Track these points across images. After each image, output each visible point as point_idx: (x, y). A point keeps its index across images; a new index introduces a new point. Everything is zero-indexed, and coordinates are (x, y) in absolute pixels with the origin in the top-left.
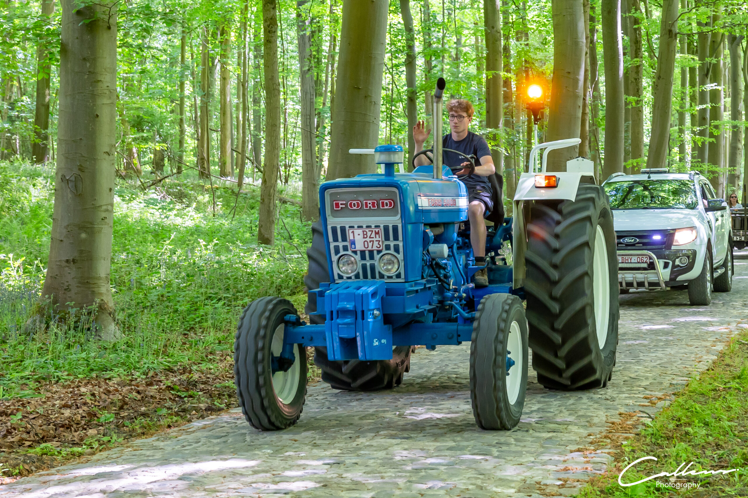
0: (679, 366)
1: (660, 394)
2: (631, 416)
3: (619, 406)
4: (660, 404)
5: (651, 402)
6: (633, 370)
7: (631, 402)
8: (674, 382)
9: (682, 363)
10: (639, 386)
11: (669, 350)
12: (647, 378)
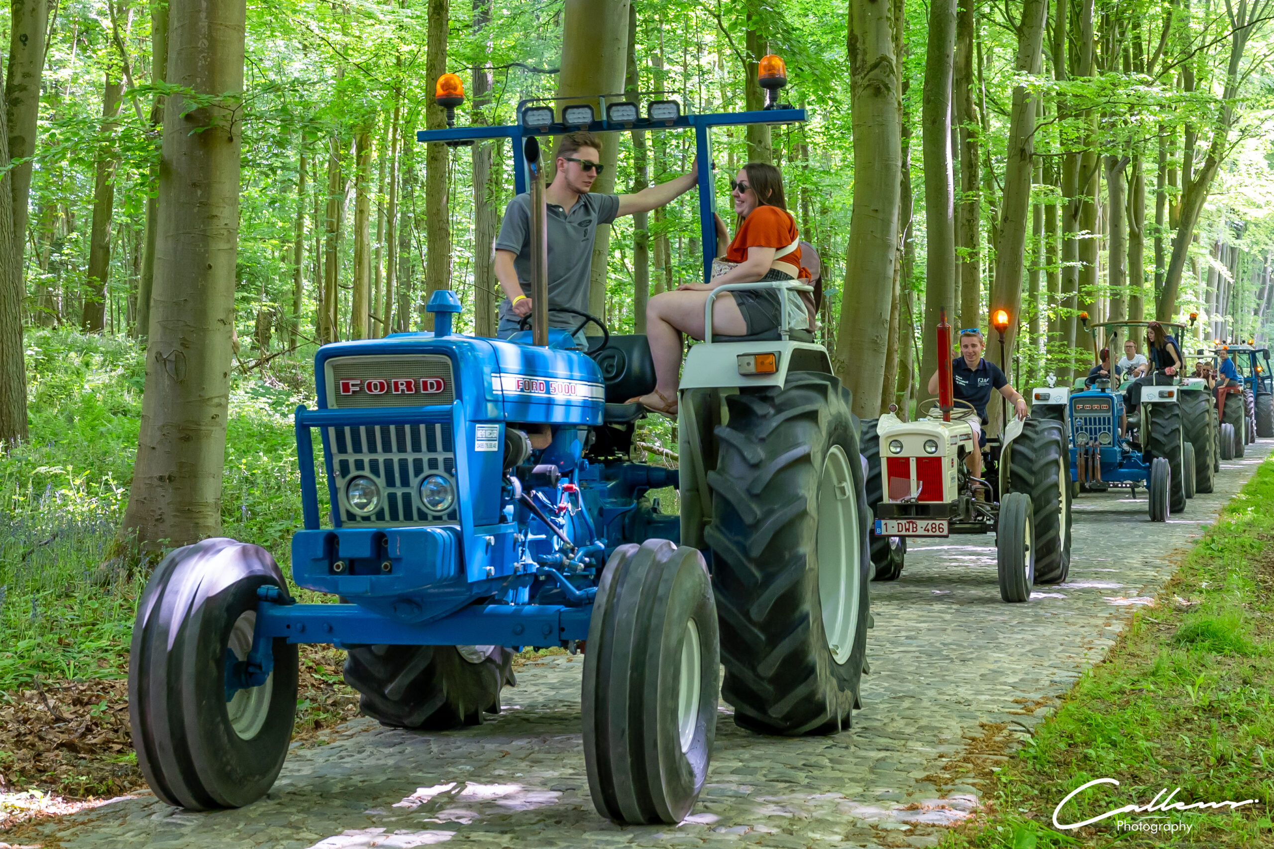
0: (1059, 655)
1: (1036, 696)
2: (1000, 729)
3: (978, 714)
4: (1040, 711)
5: (1025, 708)
6: (992, 660)
7: (994, 707)
8: (1057, 679)
9: (1063, 651)
10: (1005, 684)
11: (1041, 629)
12: (1014, 672)
